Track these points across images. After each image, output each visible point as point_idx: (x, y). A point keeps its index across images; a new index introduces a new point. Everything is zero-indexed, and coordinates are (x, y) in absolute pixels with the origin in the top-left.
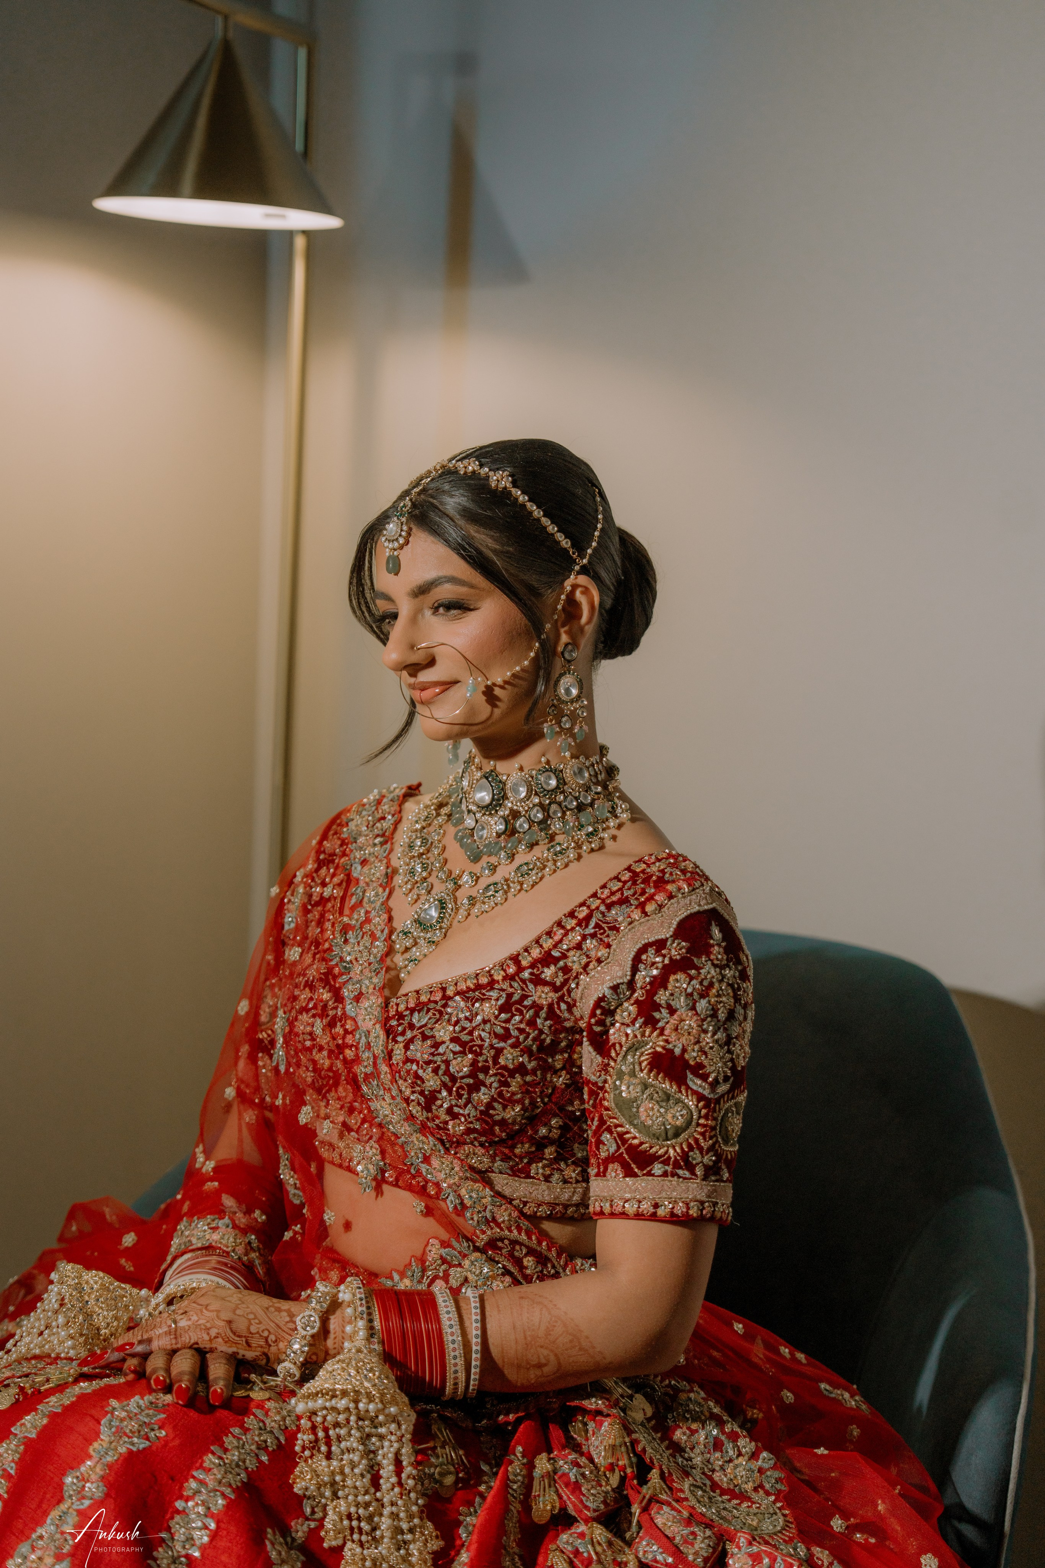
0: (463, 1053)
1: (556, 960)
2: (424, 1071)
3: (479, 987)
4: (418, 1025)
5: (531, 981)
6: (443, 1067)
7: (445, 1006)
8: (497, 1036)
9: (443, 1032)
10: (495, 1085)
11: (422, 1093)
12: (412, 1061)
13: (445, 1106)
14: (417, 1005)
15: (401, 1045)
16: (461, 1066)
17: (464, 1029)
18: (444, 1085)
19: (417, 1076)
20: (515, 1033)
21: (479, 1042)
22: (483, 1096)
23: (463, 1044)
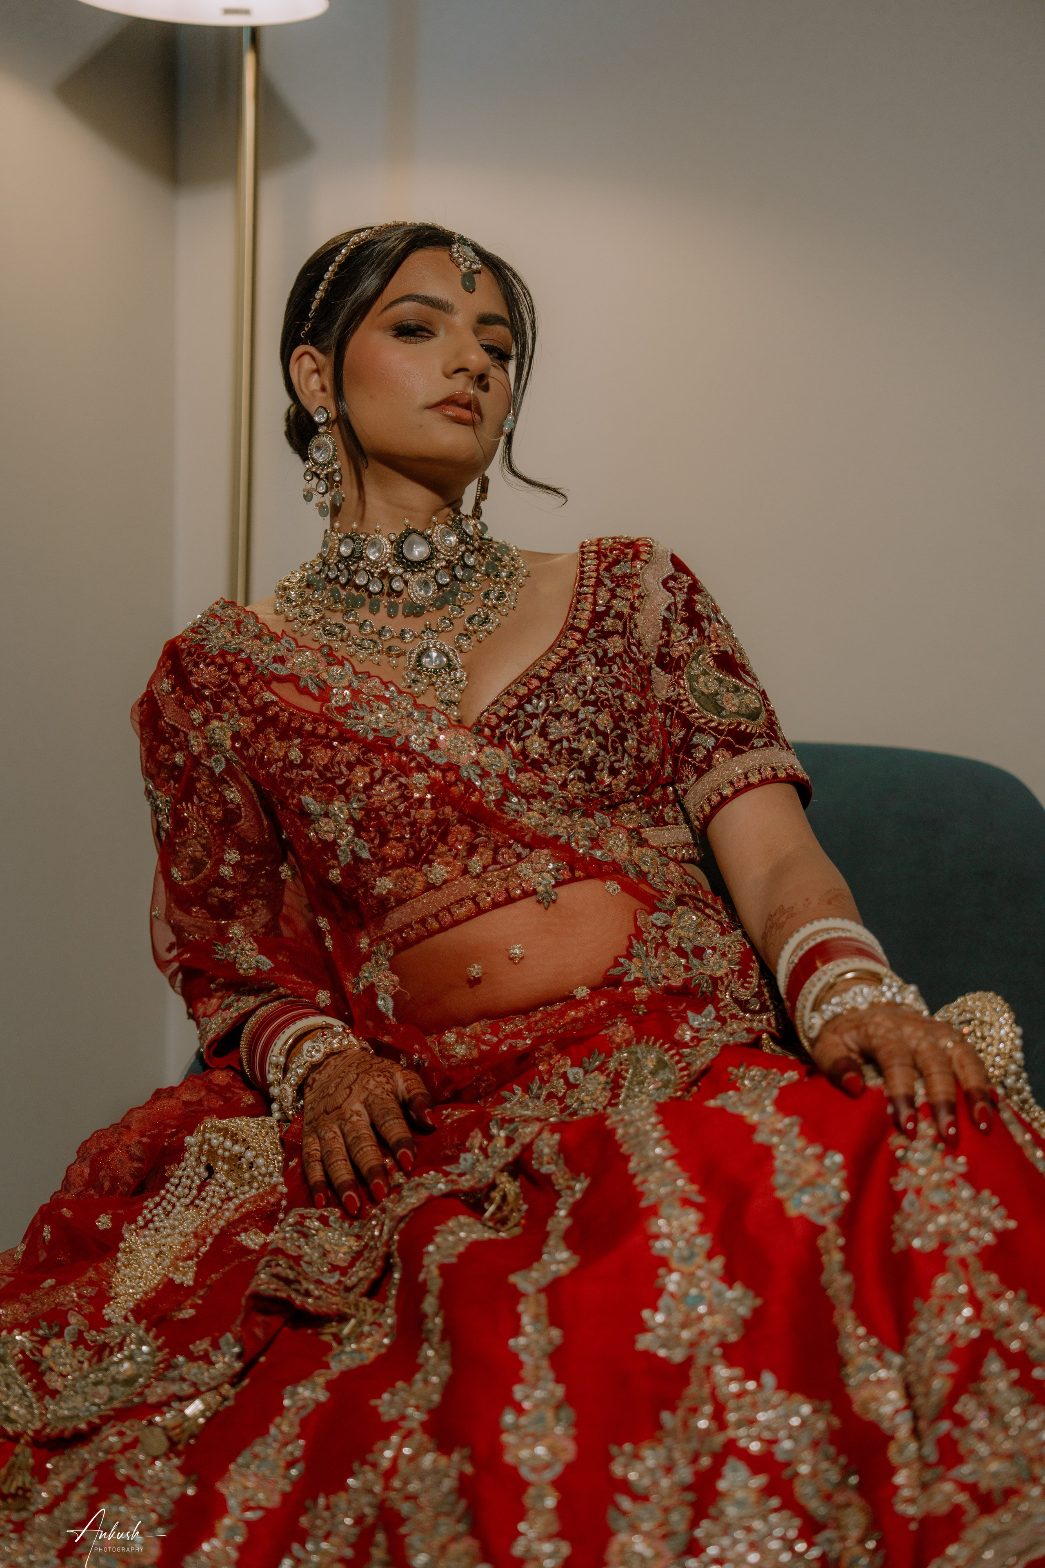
0: (599, 711)
1: (606, 613)
2: (579, 741)
3: (565, 659)
4: (540, 711)
5: (599, 637)
6: (592, 730)
7: (551, 685)
8: (613, 685)
9: (569, 702)
10: (634, 729)
11: (581, 766)
12: (560, 741)
13: (608, 765)
14: (520, 701)
15: (535, 737)
16: (604, 720)
17: (585, 692)
18: (600, 746)
19: (571, 751)
20: (622, 678)
21: (605, 697)
22: (631, 743)
23: (593, 704)
